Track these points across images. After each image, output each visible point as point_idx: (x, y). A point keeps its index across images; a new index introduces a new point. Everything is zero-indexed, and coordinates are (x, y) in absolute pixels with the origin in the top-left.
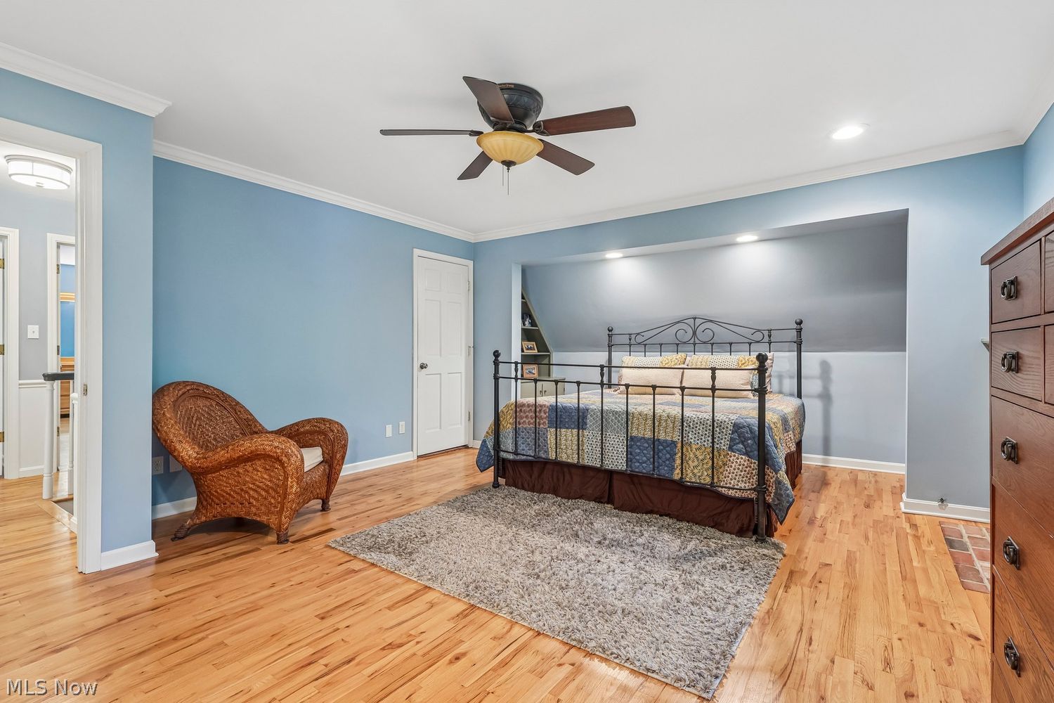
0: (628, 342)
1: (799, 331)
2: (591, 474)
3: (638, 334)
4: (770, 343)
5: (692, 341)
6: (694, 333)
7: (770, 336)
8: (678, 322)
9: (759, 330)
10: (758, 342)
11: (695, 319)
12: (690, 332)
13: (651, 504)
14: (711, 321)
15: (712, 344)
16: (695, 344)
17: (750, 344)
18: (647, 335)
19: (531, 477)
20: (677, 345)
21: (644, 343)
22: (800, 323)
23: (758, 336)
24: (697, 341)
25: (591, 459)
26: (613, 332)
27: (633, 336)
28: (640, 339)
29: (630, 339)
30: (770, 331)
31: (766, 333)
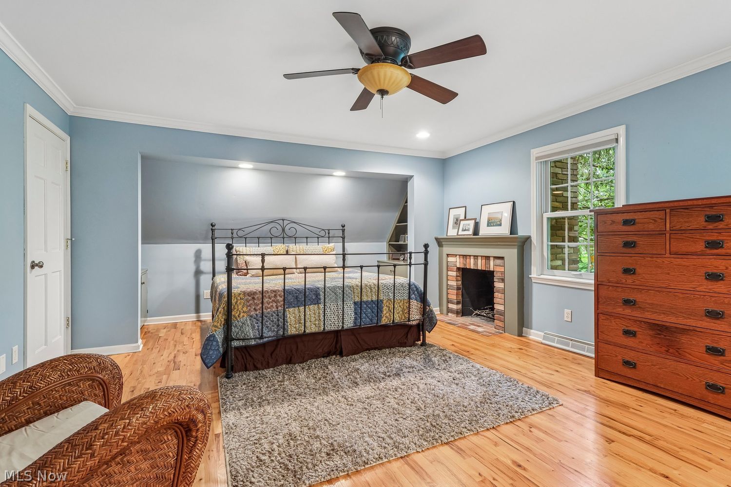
0: (230, 235)
1: (343, 231)
2: (320, 337)
3: (240, 229)
4: (329, 238)
5: (282, 236)
6: (283, 230)
7: (329, 233)
8: (272, 222)
9: (323, 230)
10: (322, 237)
11: (283, 220)
12: (280, 228)
13: (366, 345)
14: (294, 222)
15: (295, 238)
16: (283, 238)
17: (318, 238)
18: (247, 230)
19: (263, 356)
20: (271, 238)
21: (245, 236)
22: (343, 226)
23: (323, 233)
24: (285, 236)
25: (332, 325)
26: (215, 227)
27: (235, 232)
28: (241, 233)
29: (232, 234)
30: (329, 230)
31: (327, 231)
